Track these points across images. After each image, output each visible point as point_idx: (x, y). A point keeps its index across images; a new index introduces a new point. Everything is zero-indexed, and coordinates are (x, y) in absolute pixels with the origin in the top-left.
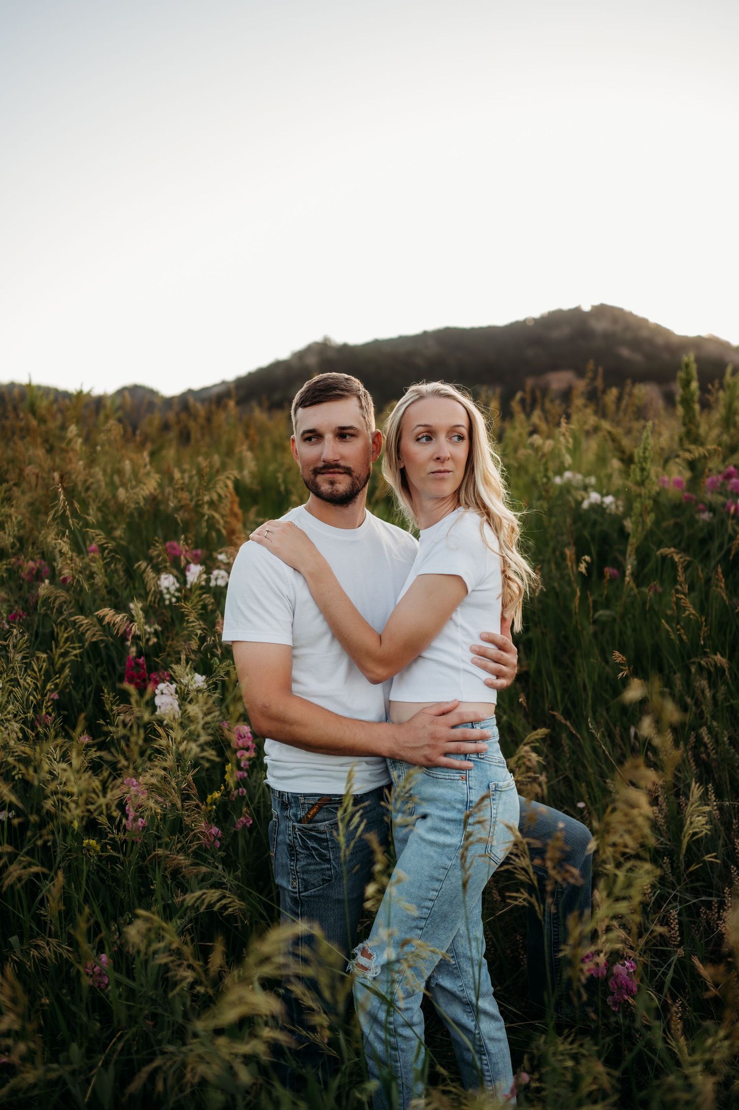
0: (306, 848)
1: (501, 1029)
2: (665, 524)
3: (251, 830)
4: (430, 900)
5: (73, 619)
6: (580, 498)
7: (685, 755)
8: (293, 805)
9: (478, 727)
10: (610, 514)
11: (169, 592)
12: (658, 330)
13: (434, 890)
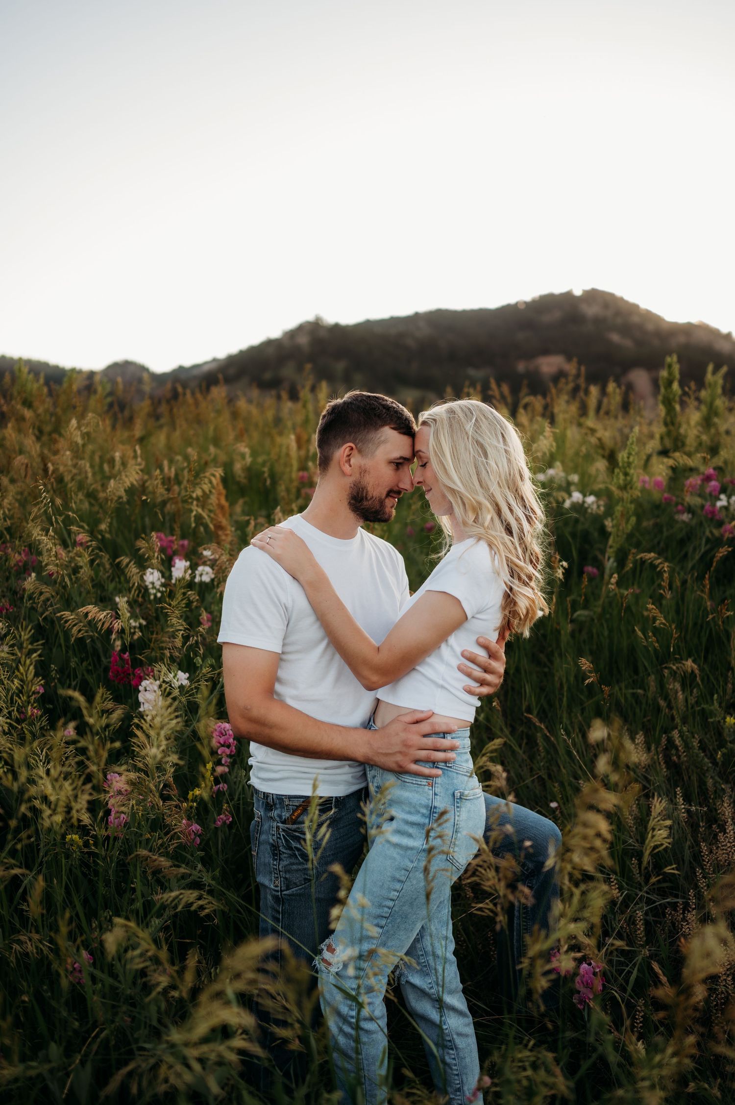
0: (289, 847)
1: (469, 1024)
2: (645, 524)
3: (230, 826)
4: (391, 900)
5: (59, 615)
6: (560, 499)
7: (656, 757)
8: (278, 806)
9: (449, 737)
10: (591, 513)
11: (154, 588)
12: (649, 316)
13: (395, 890)
